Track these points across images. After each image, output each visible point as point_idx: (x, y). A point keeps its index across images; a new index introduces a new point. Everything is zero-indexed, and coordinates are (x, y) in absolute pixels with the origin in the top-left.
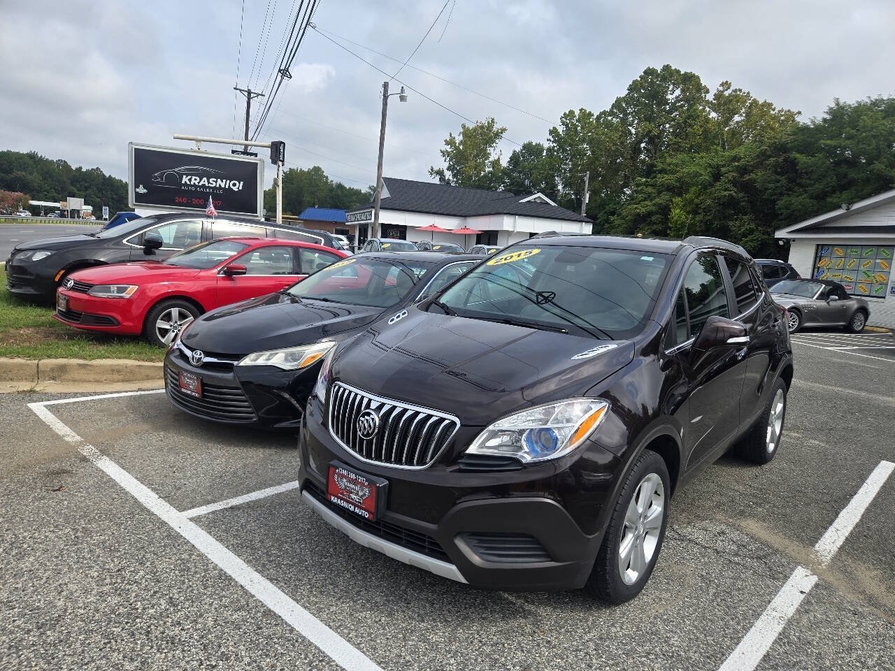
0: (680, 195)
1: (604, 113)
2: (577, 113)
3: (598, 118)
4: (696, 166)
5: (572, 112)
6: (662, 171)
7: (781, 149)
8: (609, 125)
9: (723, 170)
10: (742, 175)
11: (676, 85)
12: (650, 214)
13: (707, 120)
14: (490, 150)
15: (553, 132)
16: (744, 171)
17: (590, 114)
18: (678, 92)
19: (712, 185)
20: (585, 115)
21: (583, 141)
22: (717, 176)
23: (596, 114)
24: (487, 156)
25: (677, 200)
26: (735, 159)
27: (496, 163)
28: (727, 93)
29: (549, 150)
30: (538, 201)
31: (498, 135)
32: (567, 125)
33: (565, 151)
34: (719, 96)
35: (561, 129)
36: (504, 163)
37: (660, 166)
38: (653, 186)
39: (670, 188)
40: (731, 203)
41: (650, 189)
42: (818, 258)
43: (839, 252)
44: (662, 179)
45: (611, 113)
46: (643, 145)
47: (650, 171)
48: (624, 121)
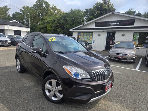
0: (48, 24)
1: (31, 7)
2: (26, 6)
3: (30, 8)
4: (50, 19)
5: (24, 6)
6: (44, 19)
7: (64, 17)
8: (33, 10)
9: (55, 20)
10: (58, 21)
11: (45, 4)
12: (43, 27)
13: (51, 11)
14: (7, 13)
15: (21, 10)
16: (58, 20)
17: (29, 7)
18: (45, 5)
19: (53, 23)
20: (28, 7)
21: (28, 13)
22: (54, 21)
23: (30, 7)
24: (7, 14)
25: (48, 25)
26: (57, 18)
27: (9, 16)
28: (54, 7)
29: (21, 14)
30: (15, 22)
31: (9, 9)
32: (24, 9)
33: (24, 14)
34: (52, 7)
35: (23, 9)
36: (11, 16)
37: (44, 18)
38: (43, 22)
39: (46, 23)
40: (57, 26)
41: (42, 23)
42: (78, 36)
43: (82, 34)
44: (44, 21)
45: (33, 7)
46: (40, 15)
47: (42, 19)
48: (36, 9)
